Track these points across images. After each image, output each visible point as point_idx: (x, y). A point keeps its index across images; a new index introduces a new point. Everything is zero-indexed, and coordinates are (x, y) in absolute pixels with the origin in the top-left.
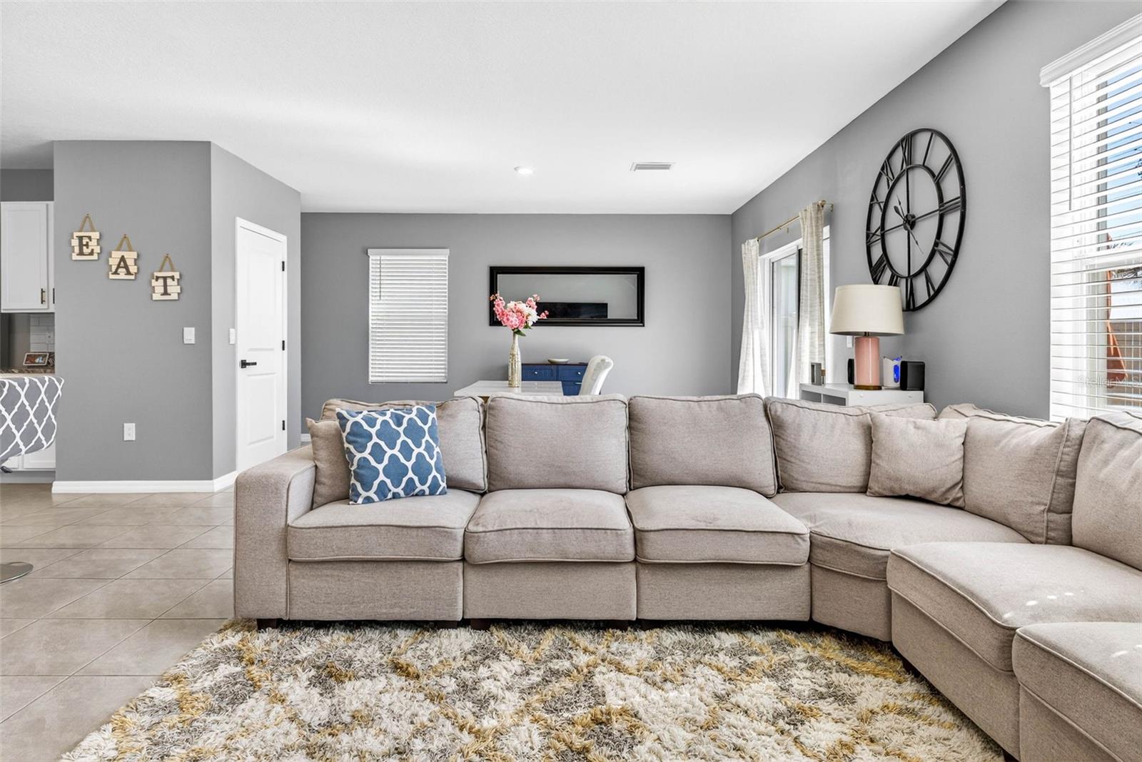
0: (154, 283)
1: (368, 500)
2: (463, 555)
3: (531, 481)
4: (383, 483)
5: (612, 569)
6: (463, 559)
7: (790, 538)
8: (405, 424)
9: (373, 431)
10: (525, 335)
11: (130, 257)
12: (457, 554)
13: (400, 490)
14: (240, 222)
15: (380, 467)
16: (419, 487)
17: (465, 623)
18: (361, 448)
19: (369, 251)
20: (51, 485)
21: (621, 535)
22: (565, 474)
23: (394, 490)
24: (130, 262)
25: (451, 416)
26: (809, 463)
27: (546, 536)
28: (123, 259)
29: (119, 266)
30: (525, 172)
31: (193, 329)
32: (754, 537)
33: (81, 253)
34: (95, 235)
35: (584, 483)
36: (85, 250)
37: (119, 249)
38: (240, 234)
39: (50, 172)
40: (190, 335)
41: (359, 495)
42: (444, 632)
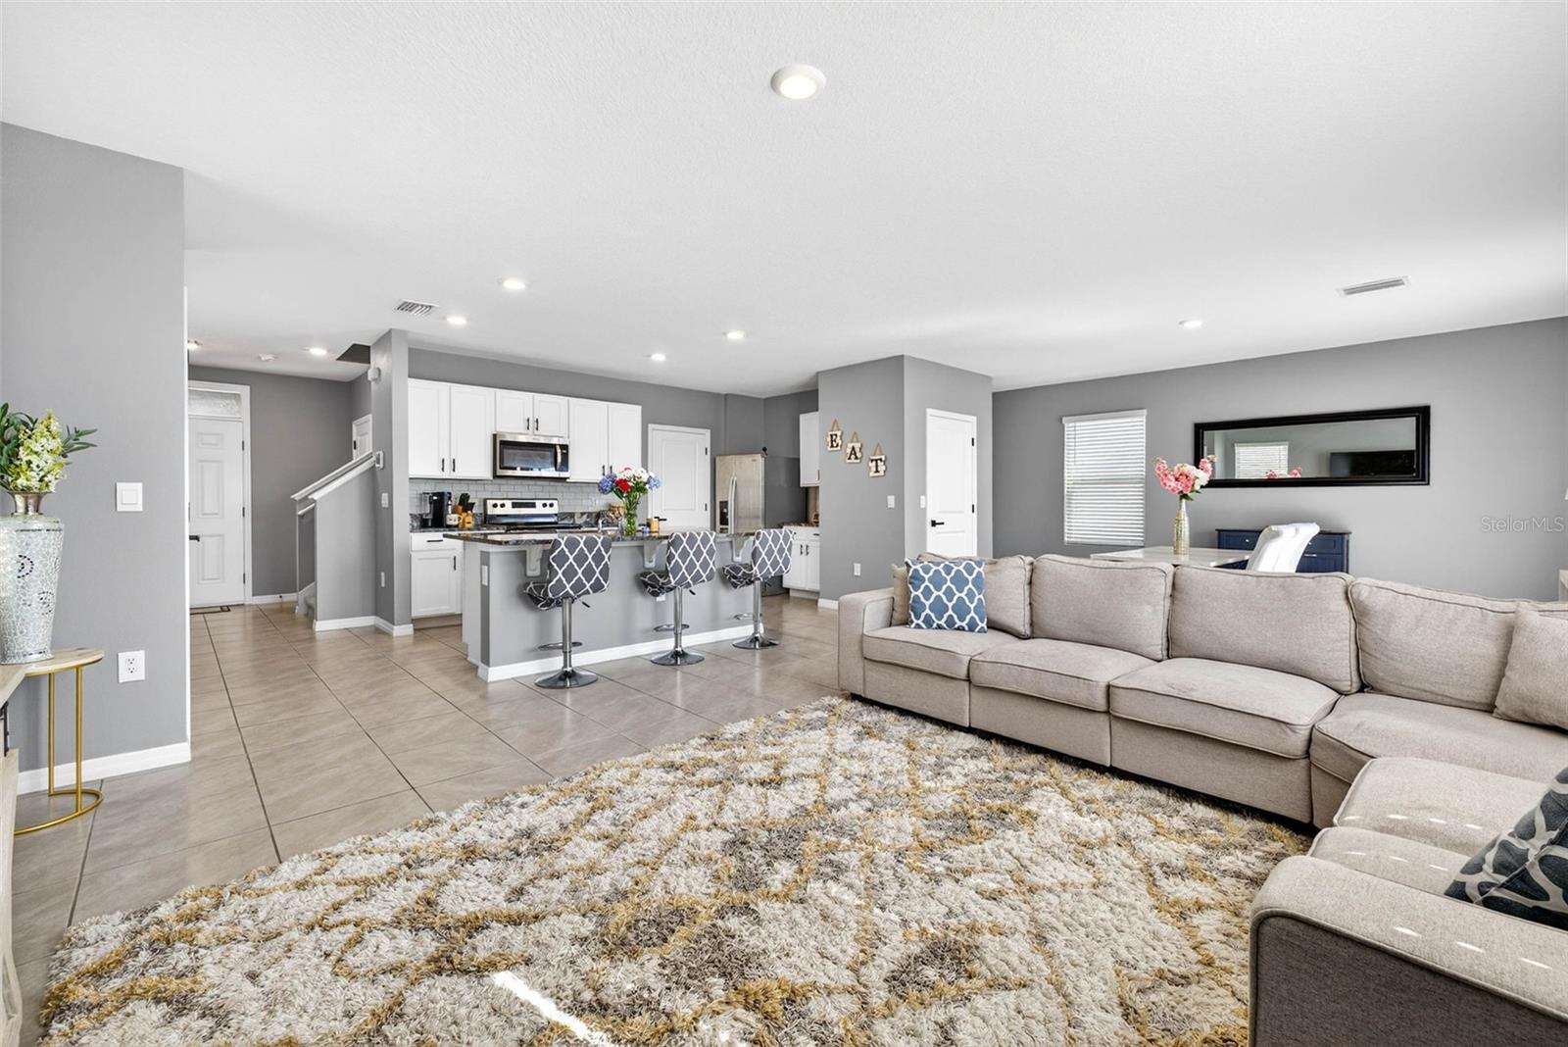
0: (870, 464)
1: (918, 626)
2: (968, 676)
3: (1063, 635)
4: (950, 616)
5: (1085, 715)
6: (968, 679)
7: (1275, 724)
8: (952, 574)
9: (927, 577)
10: (1192, 500)
11: (857, 446)
12: (963, 673)
13: (942, 622)
14: (930, 411)
15: (927, 603)
16: (959, 624)
17: (970, 730)
18: (917, 588)
19: (1064, 419)
20: (817, 601)
21: (1093, 686)
22: (1093, 632)
23: (937, 622)
24: (857, 450)
25: (999, 571)
26: (1401, 662)
27: (1028, 673)
28: (853, 448)
29: (851, 454)
30: (1193, 324)
31: (893, 497)
32: (1230, 715)
33: (832, 446)
34: (839, 433)
35: (1110, 643)
36: (835, 444)
37: (852, 442)
38: (930, 420)
39: (817, 390)
40: (891, 501)
41: (912, 622)
42: (956, 733)
